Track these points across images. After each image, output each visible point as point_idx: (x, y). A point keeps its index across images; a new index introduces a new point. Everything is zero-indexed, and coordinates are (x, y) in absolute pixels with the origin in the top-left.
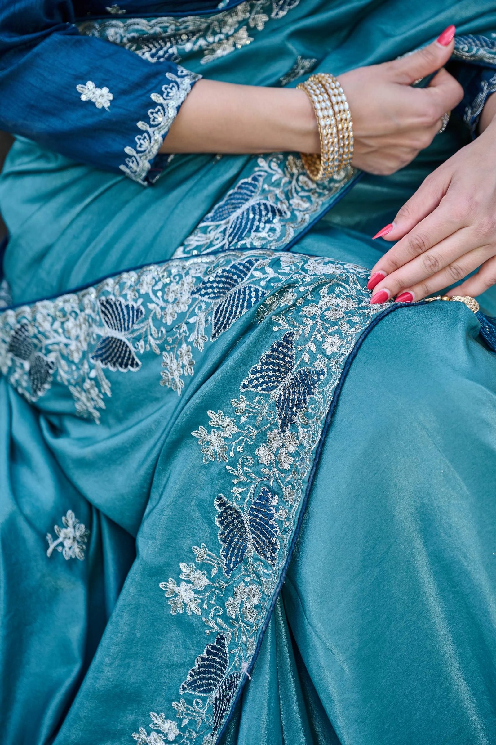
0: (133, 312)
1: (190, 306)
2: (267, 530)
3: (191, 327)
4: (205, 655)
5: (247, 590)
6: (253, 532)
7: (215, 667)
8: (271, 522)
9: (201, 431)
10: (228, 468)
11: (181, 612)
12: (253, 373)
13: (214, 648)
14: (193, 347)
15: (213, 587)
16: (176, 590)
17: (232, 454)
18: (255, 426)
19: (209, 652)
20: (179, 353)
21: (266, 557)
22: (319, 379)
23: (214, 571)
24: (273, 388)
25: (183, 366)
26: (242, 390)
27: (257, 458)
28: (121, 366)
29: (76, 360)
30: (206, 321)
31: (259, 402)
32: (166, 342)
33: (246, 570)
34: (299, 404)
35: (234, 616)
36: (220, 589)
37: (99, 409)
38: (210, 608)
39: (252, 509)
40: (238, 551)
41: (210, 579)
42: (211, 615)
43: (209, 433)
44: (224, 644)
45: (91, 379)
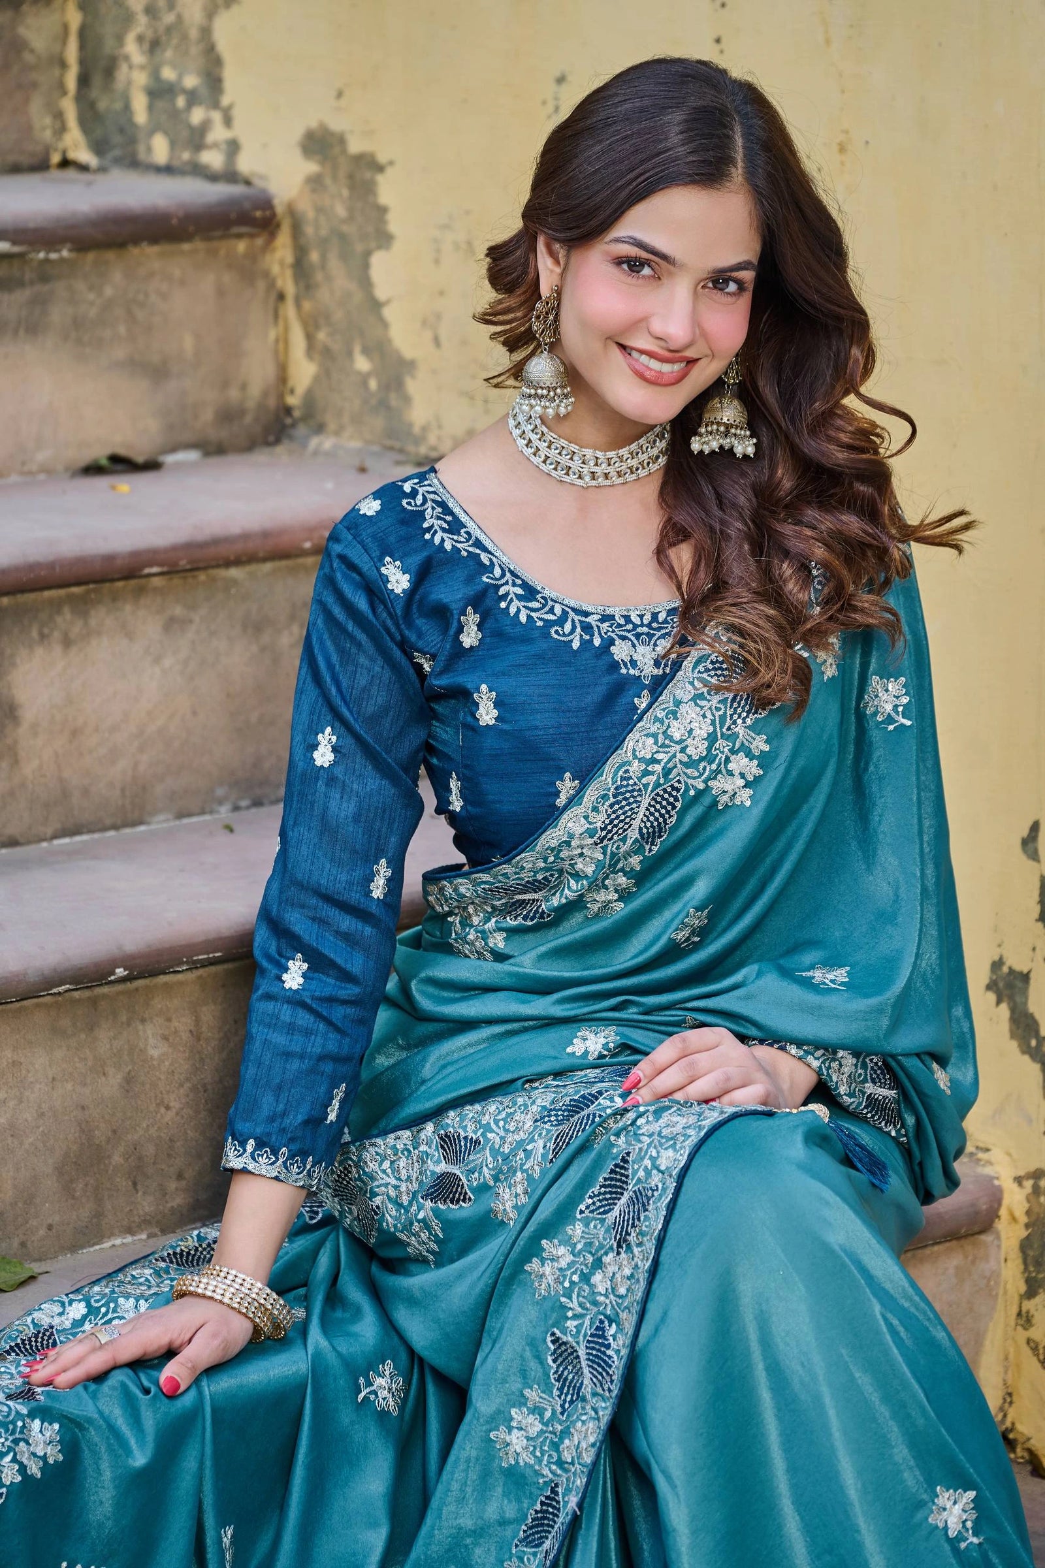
0: (471, 1144)
1: (529, 1134)
2: (605, 1361)
3: (528, 1154)
4: (538, 1507)
5: (584, 1429)
6: (589, 1366)
7: (548, 1519)
8: (609, 1352)
9: (534, 1265)
10: (563, 1299)
11: (513, 1463)
12: (590, 1197)
13: (547, 1498)
14: (528, 1175)
15: (546, 1432)
16: (508, 1439)
17: (567, 1284)
18: (590, 1253)
19: (542, 1503)
20: (512, 1181)
21: (604, 1390)
22: (653, 1196)
23: (548, 1414)
24: (610, 1210)
25: (517, 1195)
26: (578, 1216)
27: (591, 1286)
28: (452, 1203)
29: (406, 1203)
30: (544, 1147)
31: (595, 1227)
32: (501, 1171)
33: (583, 1408)
34: (633, 1224)
35: (569, 1460)
36: (555, 1434)
37: (433, 1252)
38: (543, 1455)
39: (588, 1342)
40: (574, 1389)
41: (543, 1424)
42: (545, 1462)
43: (543, 1265)
44: (557, 1492)
45: (419, 1221)
